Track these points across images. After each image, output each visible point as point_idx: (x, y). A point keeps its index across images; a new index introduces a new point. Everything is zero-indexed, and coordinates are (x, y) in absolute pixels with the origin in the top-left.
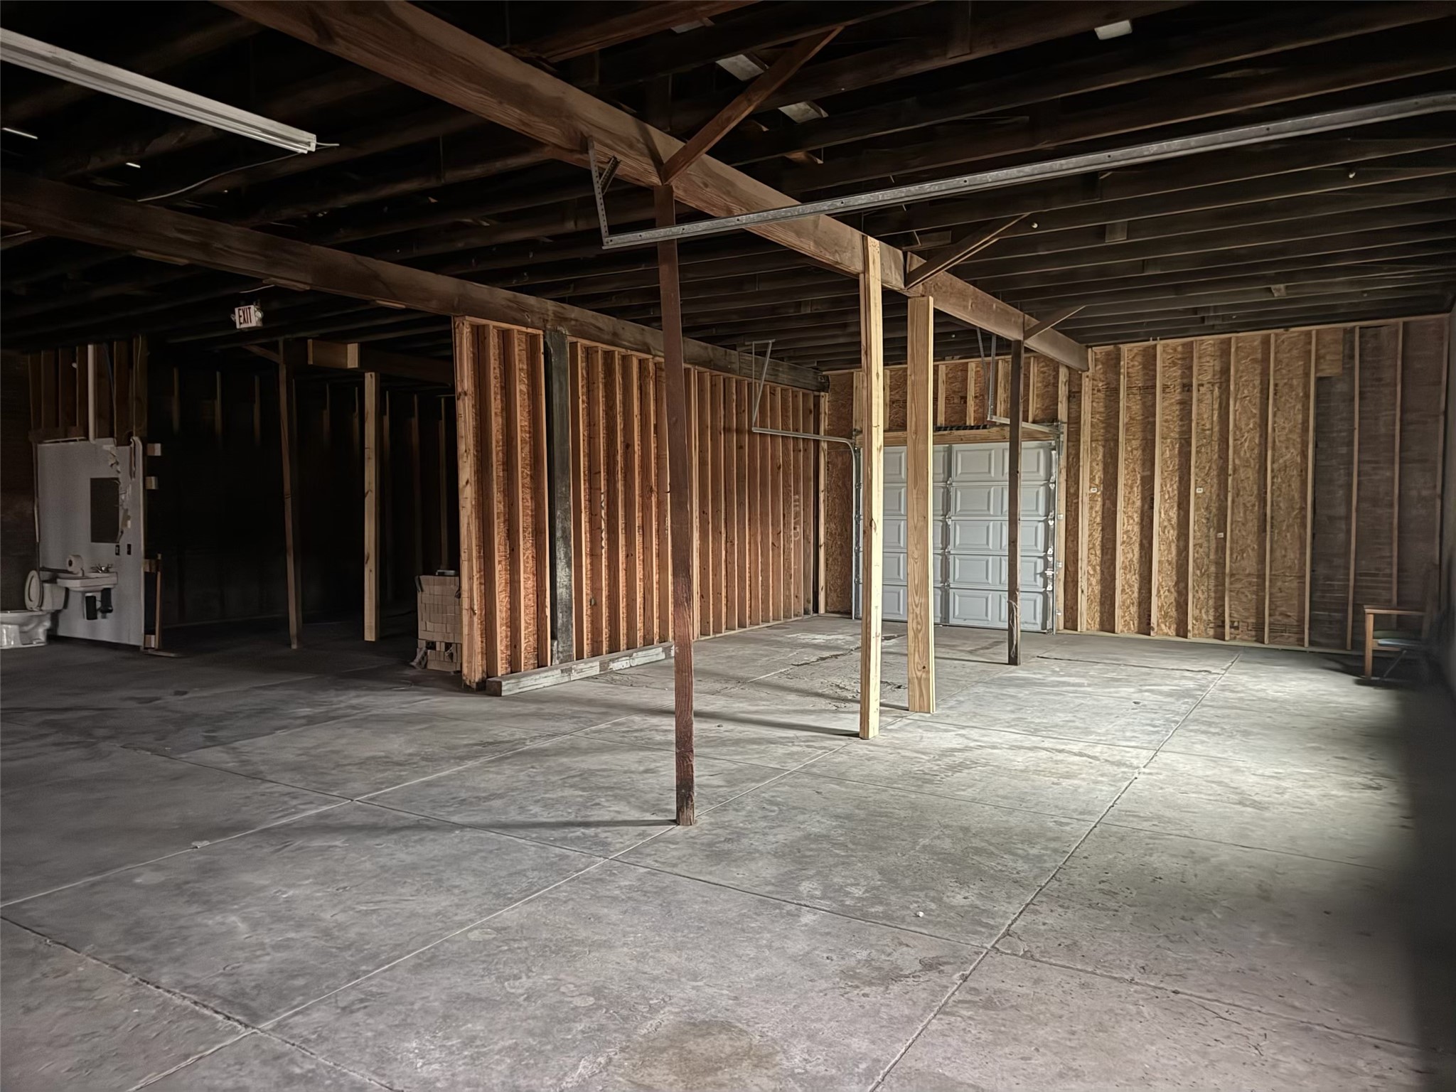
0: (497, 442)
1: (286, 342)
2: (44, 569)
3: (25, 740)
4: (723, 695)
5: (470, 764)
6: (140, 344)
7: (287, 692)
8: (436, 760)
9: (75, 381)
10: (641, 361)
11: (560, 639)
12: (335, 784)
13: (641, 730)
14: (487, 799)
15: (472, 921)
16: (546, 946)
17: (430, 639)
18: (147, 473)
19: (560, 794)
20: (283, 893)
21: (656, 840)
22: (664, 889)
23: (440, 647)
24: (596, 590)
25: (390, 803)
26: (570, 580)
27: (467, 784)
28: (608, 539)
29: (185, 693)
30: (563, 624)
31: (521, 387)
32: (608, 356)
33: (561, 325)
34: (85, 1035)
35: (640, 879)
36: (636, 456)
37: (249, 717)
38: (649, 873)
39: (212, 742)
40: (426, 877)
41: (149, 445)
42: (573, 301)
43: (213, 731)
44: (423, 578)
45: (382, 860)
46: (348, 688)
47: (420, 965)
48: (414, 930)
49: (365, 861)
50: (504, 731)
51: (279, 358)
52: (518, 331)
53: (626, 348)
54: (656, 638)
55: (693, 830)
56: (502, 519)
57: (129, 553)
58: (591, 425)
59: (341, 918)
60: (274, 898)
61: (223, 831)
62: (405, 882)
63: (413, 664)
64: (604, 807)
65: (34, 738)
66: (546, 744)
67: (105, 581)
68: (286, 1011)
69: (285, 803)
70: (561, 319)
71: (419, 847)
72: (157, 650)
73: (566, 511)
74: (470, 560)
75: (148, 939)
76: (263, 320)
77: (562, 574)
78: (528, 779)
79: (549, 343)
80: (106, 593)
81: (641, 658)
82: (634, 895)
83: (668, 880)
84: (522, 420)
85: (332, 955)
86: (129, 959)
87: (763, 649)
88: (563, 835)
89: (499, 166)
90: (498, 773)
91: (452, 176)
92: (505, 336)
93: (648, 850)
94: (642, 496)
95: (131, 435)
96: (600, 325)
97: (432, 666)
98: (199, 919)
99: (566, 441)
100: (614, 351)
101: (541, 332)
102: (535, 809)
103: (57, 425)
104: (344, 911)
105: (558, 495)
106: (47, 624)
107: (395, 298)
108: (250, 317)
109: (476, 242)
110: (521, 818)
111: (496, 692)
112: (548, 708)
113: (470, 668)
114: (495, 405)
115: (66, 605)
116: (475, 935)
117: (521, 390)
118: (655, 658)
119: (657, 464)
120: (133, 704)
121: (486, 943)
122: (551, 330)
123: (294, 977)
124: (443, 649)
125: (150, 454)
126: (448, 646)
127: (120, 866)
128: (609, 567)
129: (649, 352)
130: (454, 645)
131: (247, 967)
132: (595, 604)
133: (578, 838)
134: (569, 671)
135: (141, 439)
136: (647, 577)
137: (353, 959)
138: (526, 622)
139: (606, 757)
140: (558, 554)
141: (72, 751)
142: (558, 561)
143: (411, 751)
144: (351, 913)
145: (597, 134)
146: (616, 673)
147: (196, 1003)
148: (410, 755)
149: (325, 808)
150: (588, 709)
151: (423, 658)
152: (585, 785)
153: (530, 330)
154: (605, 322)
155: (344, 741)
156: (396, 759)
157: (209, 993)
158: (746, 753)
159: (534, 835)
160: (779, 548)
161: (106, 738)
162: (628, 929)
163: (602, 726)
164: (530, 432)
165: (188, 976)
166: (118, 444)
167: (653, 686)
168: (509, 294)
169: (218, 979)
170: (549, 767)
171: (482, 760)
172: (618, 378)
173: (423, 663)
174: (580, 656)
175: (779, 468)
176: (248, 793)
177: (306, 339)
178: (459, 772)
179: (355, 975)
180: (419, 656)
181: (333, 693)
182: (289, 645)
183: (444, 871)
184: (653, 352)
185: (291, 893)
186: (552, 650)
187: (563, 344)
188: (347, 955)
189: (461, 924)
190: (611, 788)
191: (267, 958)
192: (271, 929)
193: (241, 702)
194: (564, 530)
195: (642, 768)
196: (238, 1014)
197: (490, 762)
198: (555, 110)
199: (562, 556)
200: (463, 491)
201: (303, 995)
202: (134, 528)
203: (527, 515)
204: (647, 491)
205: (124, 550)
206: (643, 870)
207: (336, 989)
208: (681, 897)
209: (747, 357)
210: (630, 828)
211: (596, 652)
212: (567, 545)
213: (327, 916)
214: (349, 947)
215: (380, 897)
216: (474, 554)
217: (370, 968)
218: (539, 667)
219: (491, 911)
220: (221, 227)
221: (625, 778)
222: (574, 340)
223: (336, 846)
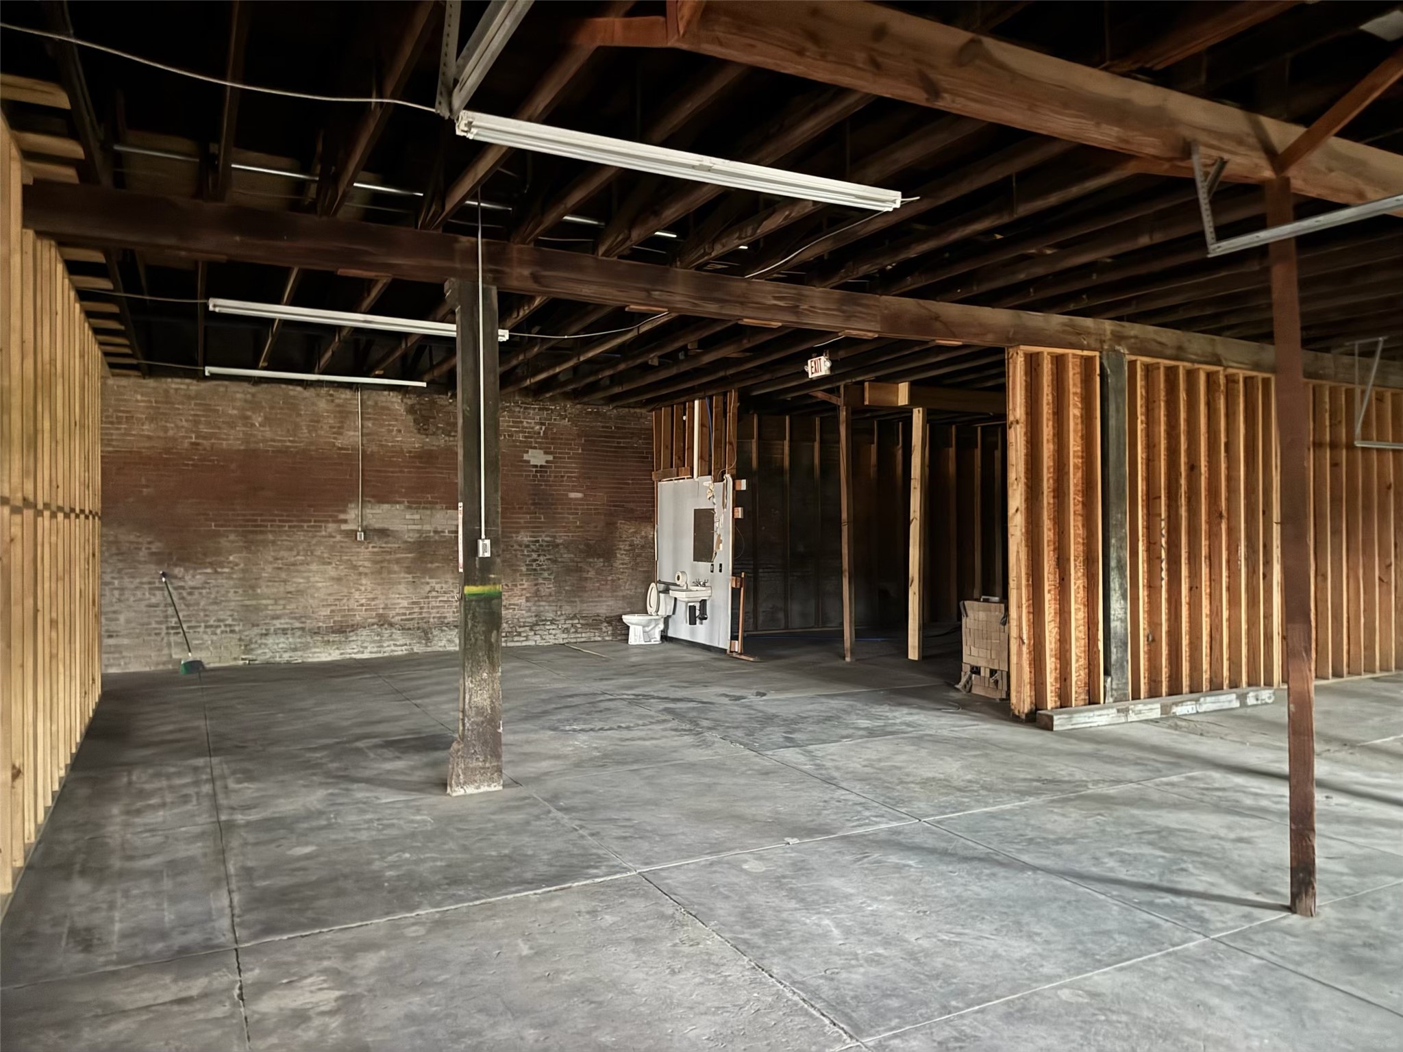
0: (1048, 469)
1: (846, 386)
2: (660, 582)
3: (652, 723)
4: (1326, 759)
5: (1031, 800)
6: (733, 397)
7: (847, 703)
8: (997, 791)
9: (684, 431)
10: (1209, 375)
11: (1114, 676)
12: (902, 801)
13: (1224, 789)
14: (1056, 842)
15: (1060, 977)
16: (1150, 1027)
17: (975, 664)
18: (736, 505)
19: (1137, 851)
20: (869, 906)
21: (1266, 927)
22: (1291, 990)
23: (985, 673)
24: (1154, 624)
25: (956, 830)
26: (1126, 613)
27: (1032, 822)
28: (1168, 570)
29: (764, 695)
30: (1117, 661)
31: (1074, 411)
32: (1171, 373)
33: (1120, 345)
34: (718, 1008)
35: (1255, 972)
36: (1203, 478)
37: (818, 722)
38: (1265, 966)
39: (790, 742)
40: (1005, 917)
41: (737, 481)
42: (1133, 319)
43: (790, 733)
44: (967, 603)
45: (959, 890)
46: (900, 704)
47: (1011, 1014)
48: (999, 973)
49: (940, 887)
50: (1062, 769)
51: (840, 401)
52: (1074, 355)
53: (1193, 361)
54: (1226, 683)
55: (1316, 924)
56: (1052, 547)
57: (720, 571)
58: (1151, 447)
59: (925, 943)
60: (860, 909)
61: (810, 832)
62: (983, 918)
63: (958, 686)
64: (1192, 874)
65: (658, 722)
66: (1112, 791)
67: (702, 593)
68: (886, 1031)
69: (859, 812)
70: (1119, 338)
71: (992, 882)
72: (741, 654)
73: (1122, 539)
74: (1019, 588)
75: (758, 926)
76: (831, 368)
77: (1118, 607)
78: (1098, 828)
79: (1106, 364)
80: (703, 603)
81: (1209, 703)
82: (1251, 989)
83: (1294, 980)
84: (1074, 446)
85: (921, 982)
86: (745, 942)
87: (1371, 707)
88: (1148, 899)
89: (1075, 191)
90: (1063, 815)
91: (1023, 210)
92: (1059, 361)
93: (1258, 938)
94: (1209, 522)
95: (724, 473)
96: (1163, 340)
97: (977, 690)
98: (798, 915)
99: (1123, 464)
100: (1177, 367)
101: (1097, 354)
102: (1111, 863)
103: (672, 467)
104: (927, 936)
105: (1113, 522)
106: (661, 626)
107: (954, 336)
108: (819, 367)
109: (1039, 271)
110: (1095, 870)
111: (1047, 726)
112: (1108, 750)
113: (1019, 699)
114: (1047, 431)
115: (674, 613)
116: (1065, 994)
117: (1074, 415)
118: (1226, 706)
119: (1228, 487)
120: (726, 700)
121: (1080, 1007)
122: (1108, 351)
123: (889, 996)
124: (988, 675)
125: (737, 488)
126: (993, 672)
127: (730, 849)
128: (1169, 600)
129: (1219, 363)
130: (999, 672)
131: (844, 975)
132: (1153, 640)
133: (1166, 905)
134: (1125, 711)
135: (732, 476)
136: (1215, 614)
137: (942, 991)
138: (1077, 655)
139: (1185, 816)
140: (1112, 585)
141: (686, 737)
142: (1112, 593)
143: (969, 777)
144: (934, 940)
145: (1202, 137)
146: (1180, 718)
147: (804, 1000)
148: (970, 781)
149: (894, 824)
150: (1154, 756)
151: (968, 682)
152: (1163, 845)
153: (1086, 353)
154: (1168, 336)
155: (903, 757)
156: (956, 784)
157: (815, 993)
158: (1372, 836)
159: (1115, 893)
160: (1389, 584)
161: (710, 729)
162: (1252, 1032)
163: (1174, 779)
164: (1082, 457)
165: (794, 971)
166: (715, 481)
167: (1229, 738)
168: (1065, 318)
169: (821, 981)
170: (1118, 818)
171: (1043, 798)
172: (1183, 396)
173: (968, 687)
174: (1136, 696)
175: (1389, 487)
176: (826, 797)
177: (862, 383)
178: (1022, 808)
179: (946, 1009)
180: (964, 680)
181: (887, 708)
182: (844, 658)
183: (1022, 914)
184: (1224, 363)
185: (875, 907)
186: (1105, 687)
187: (1122, 365)
188: (936, 984)
189: (1049, 979)
190: (1198, 854)
191: (862, 970)
192: (861, 941)
193: (810, 707)
194: (1120, 561)
195: (1232, 836)
196: (842, 1022)
197: (1053, 801)
198: (1155, 120)
199: (1117, 588)
200: (1012, 518)
201: (900, 1017)
202: (724, 551)
203: (1079, 543)
204: (1215, 515)
205: (717, 568)
206: (1256, 961)
207: (929, 1019)
208: (1314, 1005)
209: (1346, 360)
210: (1232, 907)
211: (1154, 693)
212: (1122, 575)
213: (911, 937)
214: (937, 977)
215: (959, 929)
216: (1024, 582)
217: (960, 1005)
218: (1090, 704)
219: (1079, 971)
220: (808, 290)
221: (1214, 844)
222: (1133, 358)
223: (910, 866)
